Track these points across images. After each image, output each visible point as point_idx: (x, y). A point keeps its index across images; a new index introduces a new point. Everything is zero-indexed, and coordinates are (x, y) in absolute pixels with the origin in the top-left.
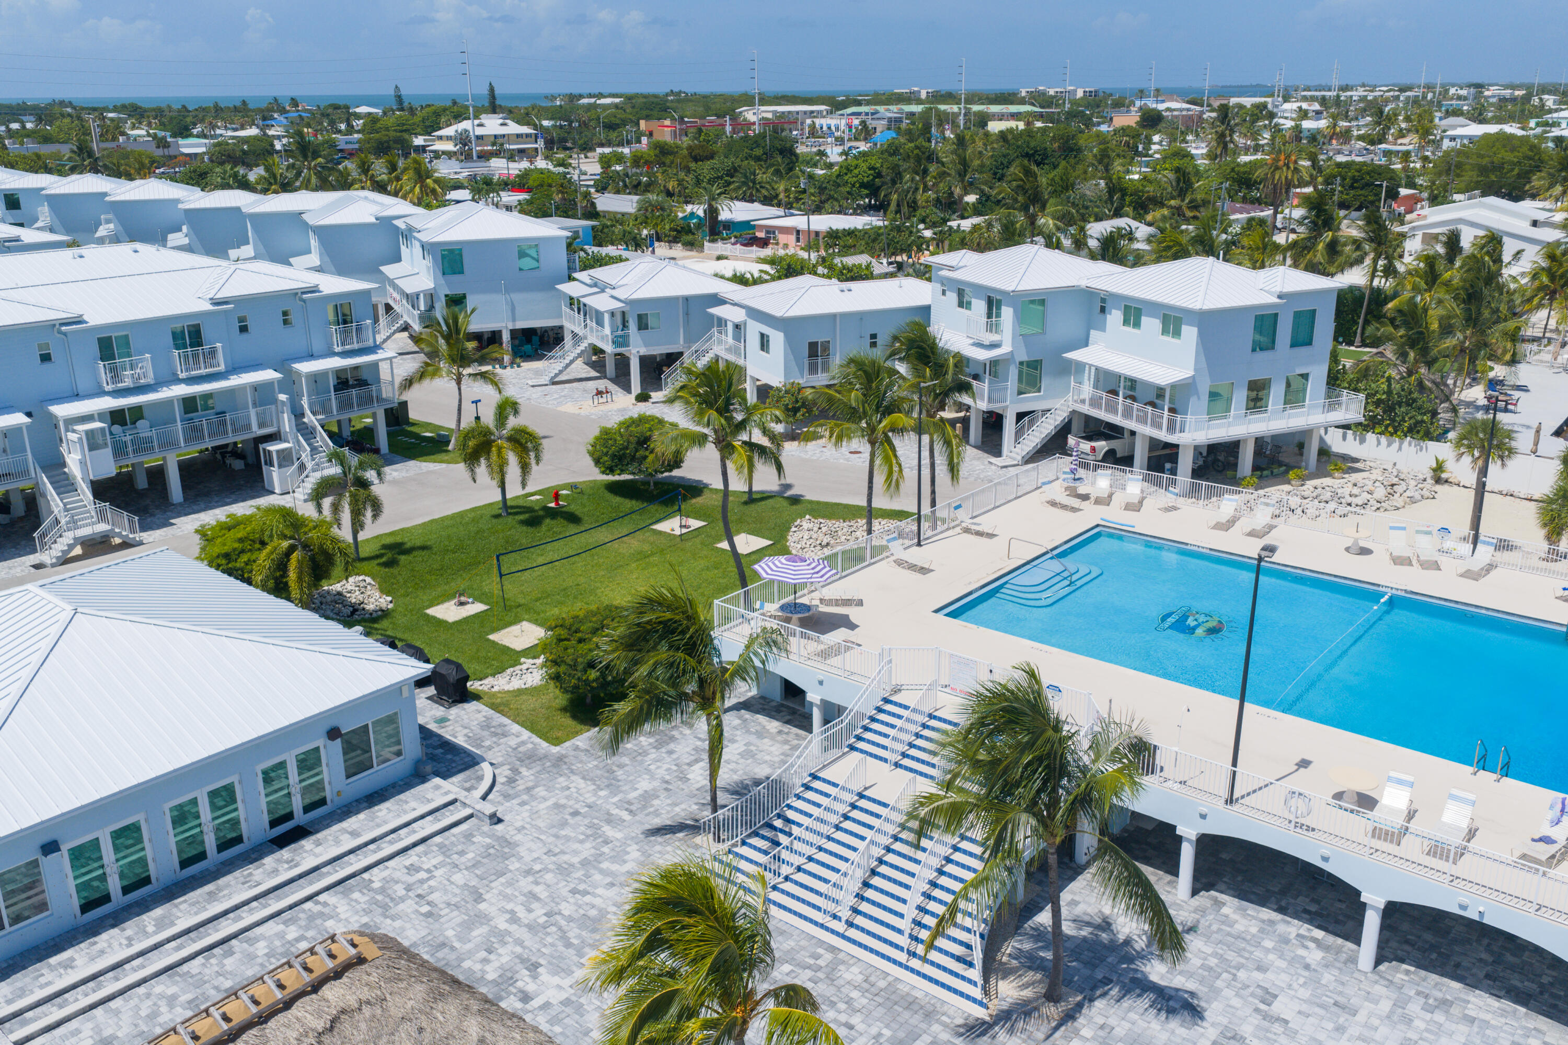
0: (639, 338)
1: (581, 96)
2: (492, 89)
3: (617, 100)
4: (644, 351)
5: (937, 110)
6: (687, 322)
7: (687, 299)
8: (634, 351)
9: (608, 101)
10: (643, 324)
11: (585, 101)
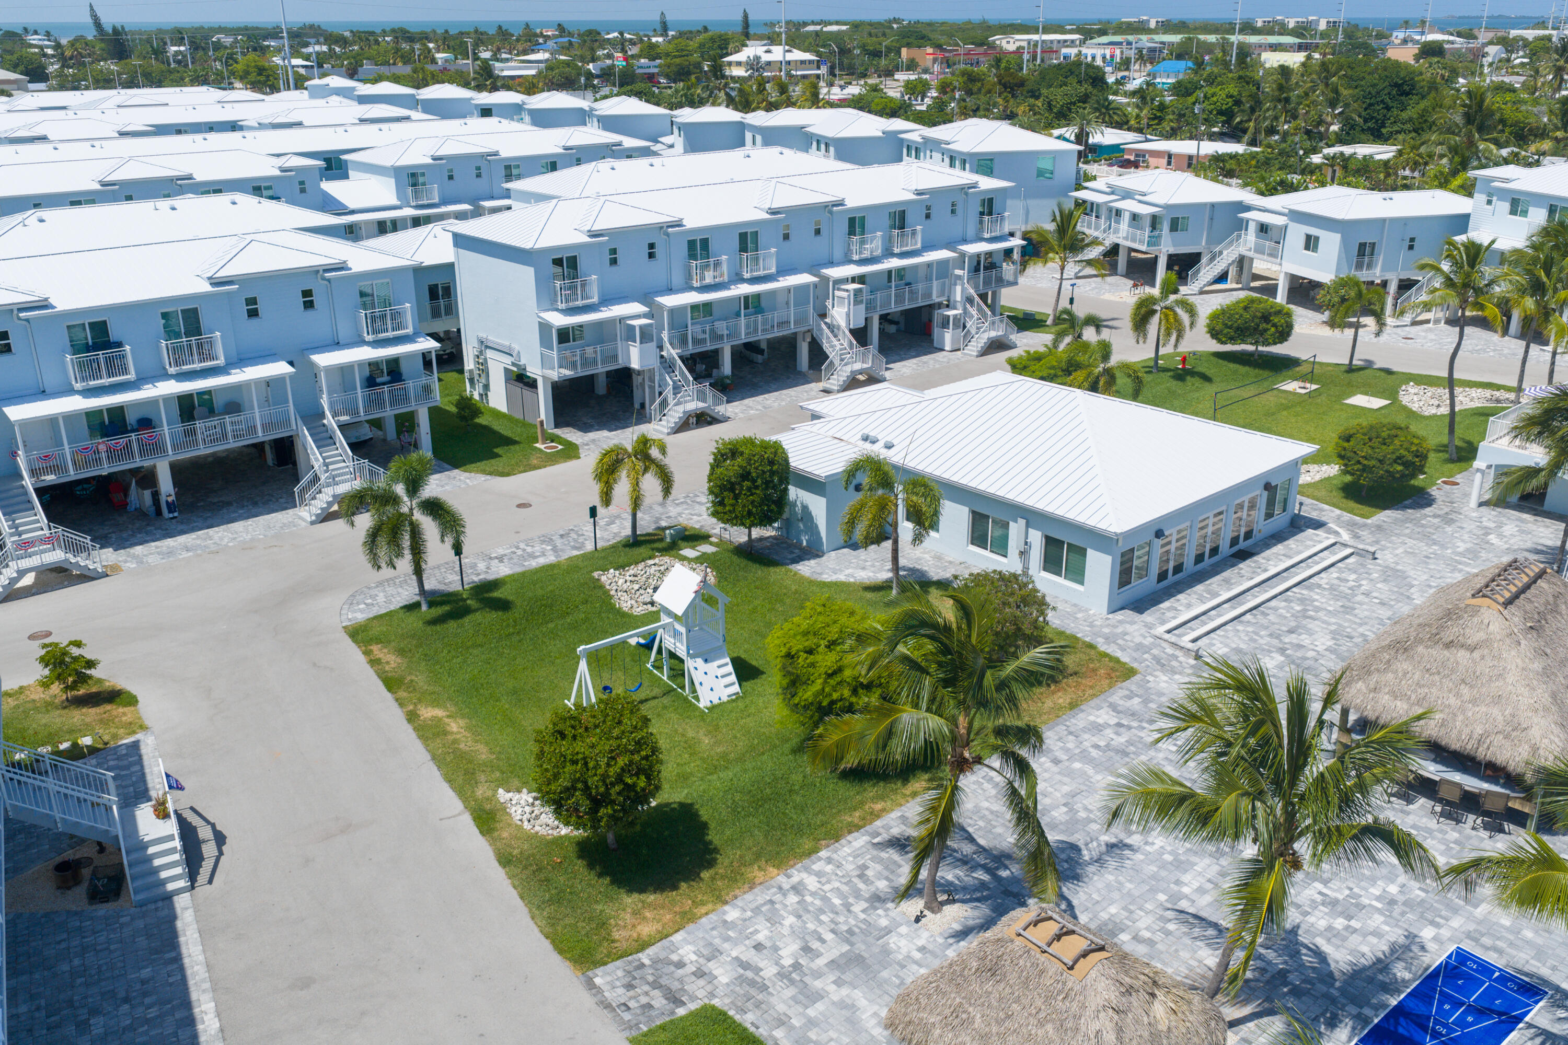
0: (1169, 240)
1: (805, 24)
2: (746, 16)
3: (844, 28)
4: (1172, 251)
5: (1198, 40)
6: (1210, 227)
7: (1213, 205)
8: (1164, 250)
9: (834, 28)
10: (1175, 226)
11: (811, 28)
